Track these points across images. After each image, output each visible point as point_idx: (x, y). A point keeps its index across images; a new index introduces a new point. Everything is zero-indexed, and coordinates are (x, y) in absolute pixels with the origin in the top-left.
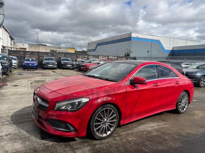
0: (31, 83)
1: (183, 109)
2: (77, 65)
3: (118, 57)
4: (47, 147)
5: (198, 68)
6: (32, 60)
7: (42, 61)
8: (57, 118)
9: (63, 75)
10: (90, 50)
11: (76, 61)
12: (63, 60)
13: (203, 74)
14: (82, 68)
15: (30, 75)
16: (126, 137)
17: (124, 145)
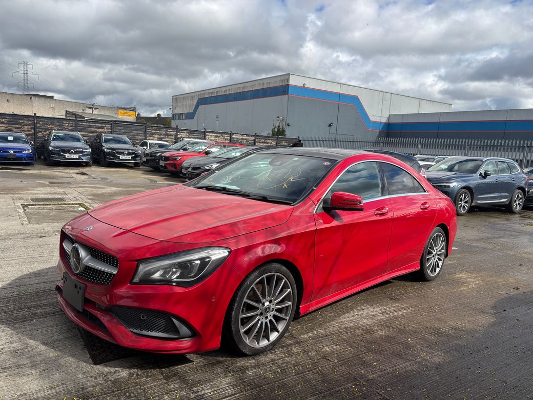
0: (24, 206)
1: (434, 270)
2: (147, 155)
3: (255, 136)
4: (115, 382)
5: (450, 169)
6: (16, 140)
7: (48, 142)
8: (136, 304)
9: (111, 184)
10: (179, 116)
11: (144, 144)
12: (107, 141)
13: (464, 184)
14: (162, 163)
15: (14, 183)
16: (315, 344)
17: (314, 364)
